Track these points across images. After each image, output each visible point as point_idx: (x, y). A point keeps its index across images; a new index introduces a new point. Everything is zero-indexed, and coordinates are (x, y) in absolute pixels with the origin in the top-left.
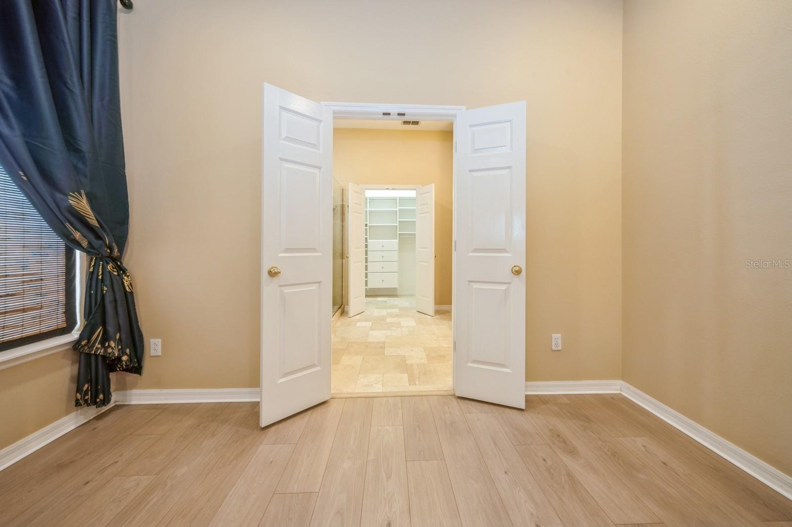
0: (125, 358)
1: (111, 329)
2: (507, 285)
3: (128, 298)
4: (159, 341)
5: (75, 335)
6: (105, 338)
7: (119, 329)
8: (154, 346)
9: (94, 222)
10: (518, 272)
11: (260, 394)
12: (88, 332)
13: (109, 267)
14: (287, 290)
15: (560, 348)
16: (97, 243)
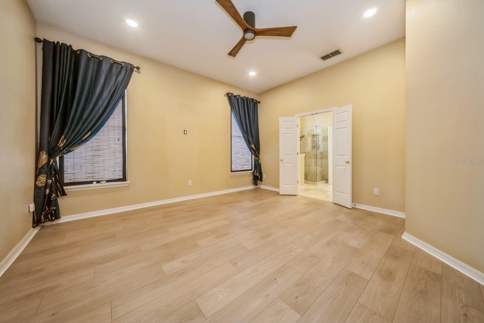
0: (259, 177)
1: (257, 171)
2: (346, 167)
3: (260, 165)
4: (265, 175)
5: (253, 171)
6: (257, 173)
7: (258, 171)
8: (264, 176)
9: (255, 150)
10: (348, 162)
11: (279, 190)
12: (254, 171)
13: (257, 158)
14: (285, 164)
15: (378, 194)
16: (255, 153)
